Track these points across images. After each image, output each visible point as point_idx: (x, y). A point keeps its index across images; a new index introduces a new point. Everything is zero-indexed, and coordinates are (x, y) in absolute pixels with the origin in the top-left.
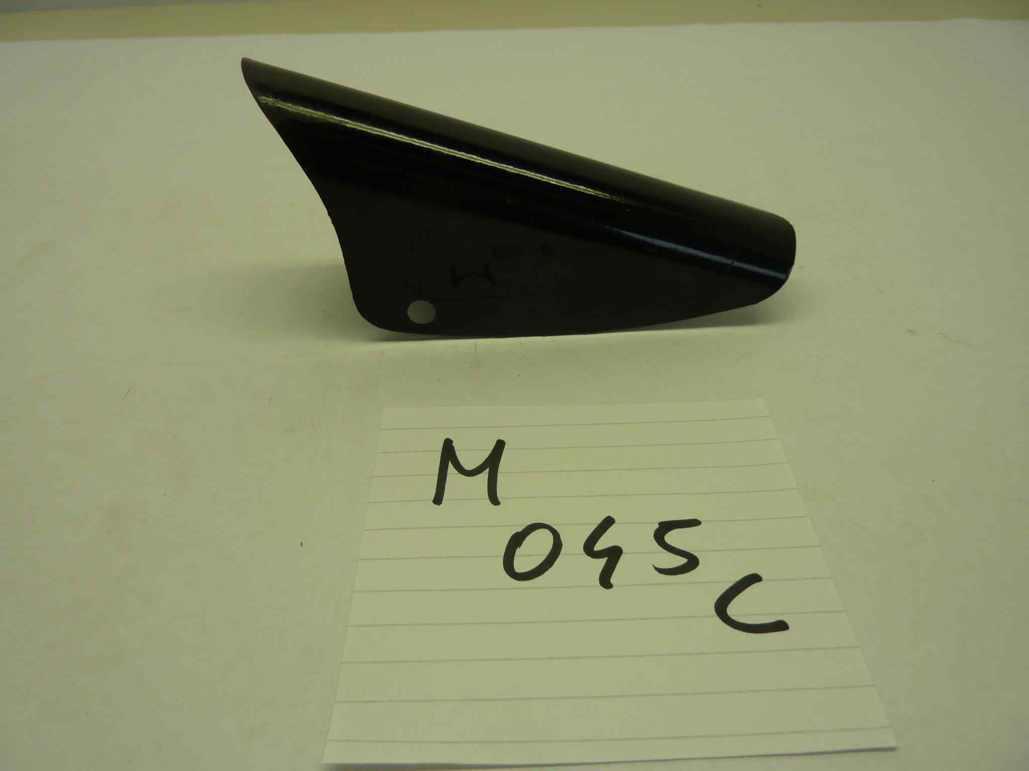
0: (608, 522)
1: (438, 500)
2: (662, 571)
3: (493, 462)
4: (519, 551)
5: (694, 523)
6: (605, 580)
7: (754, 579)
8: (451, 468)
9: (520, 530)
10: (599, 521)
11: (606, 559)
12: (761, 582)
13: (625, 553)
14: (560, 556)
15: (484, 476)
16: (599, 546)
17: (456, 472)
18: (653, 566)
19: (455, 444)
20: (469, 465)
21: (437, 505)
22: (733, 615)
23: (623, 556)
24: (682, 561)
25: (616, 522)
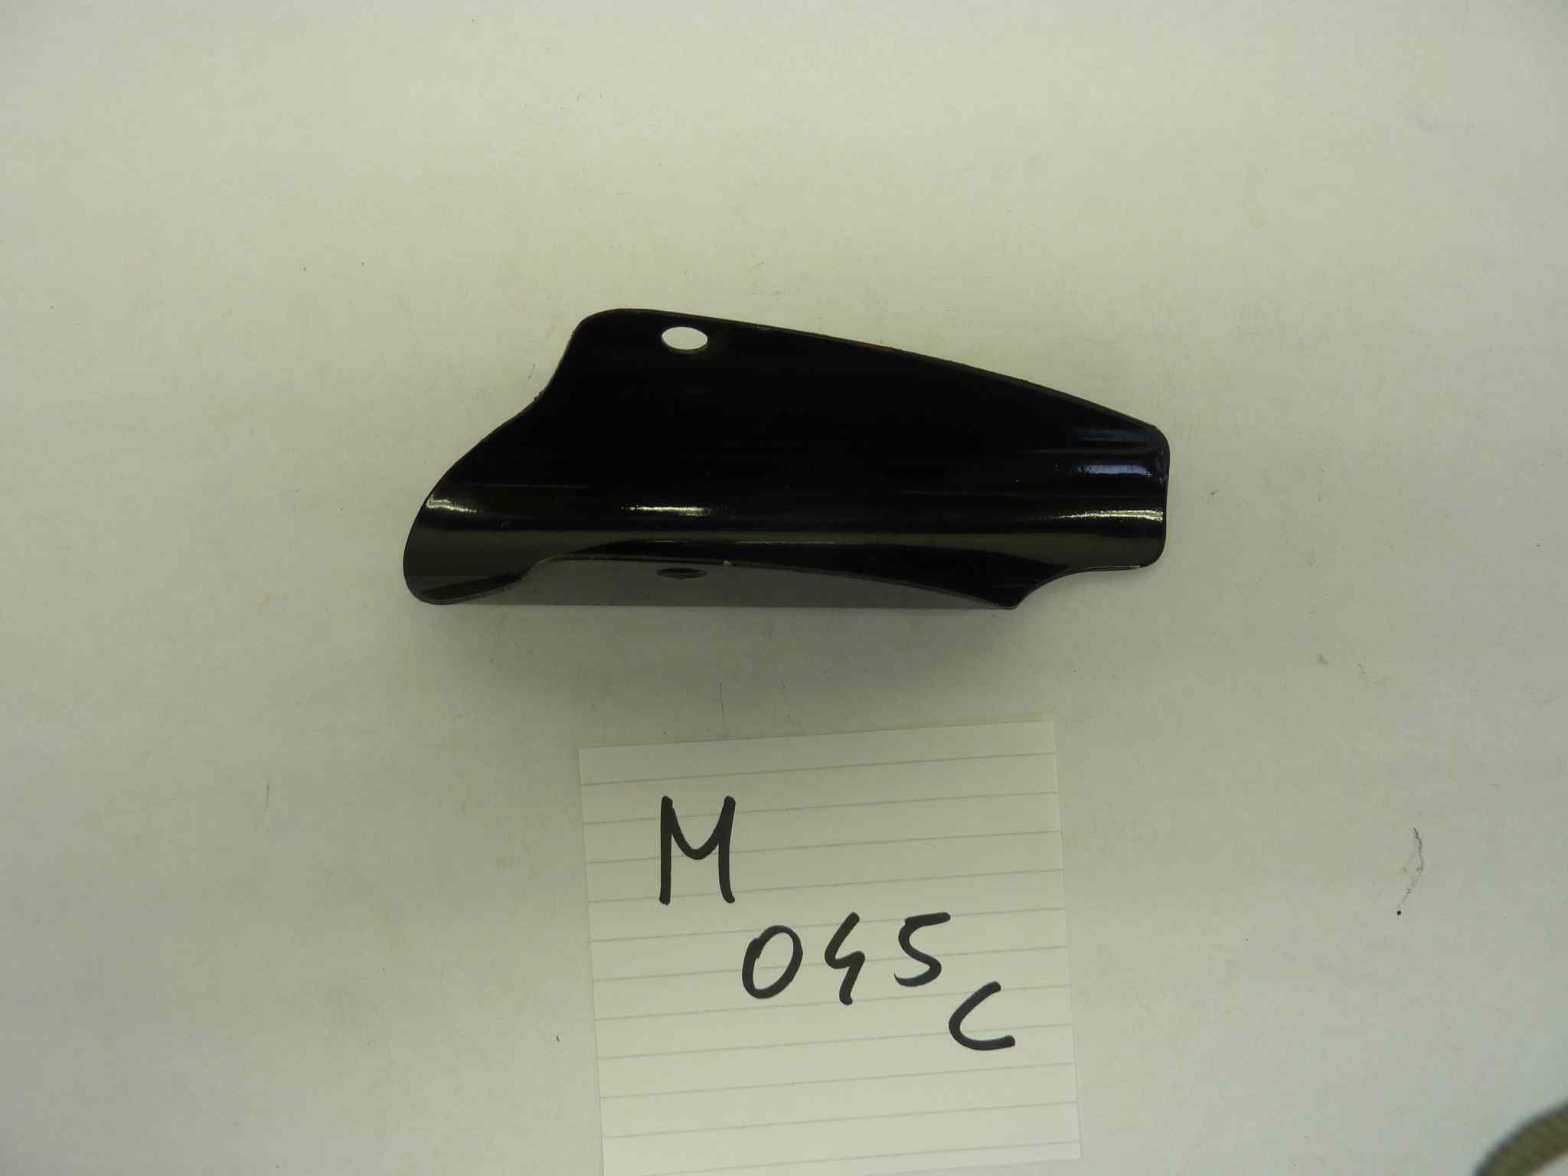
0: (852, 920)
1: (665, 897)
2: (903, 982)
3: (721, 837)
4: (758, 963)
5: (942, 918)
6: (845, 997)
7: (993, 988)
8: (675, 849)
9: (757, 935)
10: (842, 919)
11: (847, 969)
12: (1000, 992)
13: (867, 960)
14: (800, 968)
15: (714, 857)
16: (840, 954)
17: (682, 853)
18: (895, 976)
19: (674, 806)
20: (696, 844)
21: (665, 905)
22: (966, 1032)
23: (865, 964)
24: (923, 968)
25: (861, 920)
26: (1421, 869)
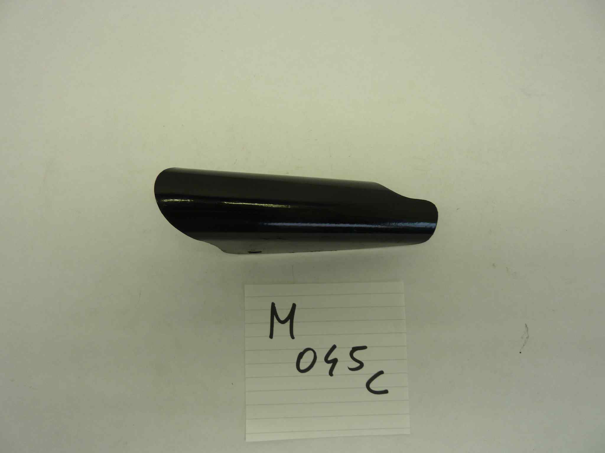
0: (334, 347)
1: (271, 336)
2: (351, 369)
3: (291, 317)
4: (302, 361)
5: (364, 348)
6: (331, 374)
8: (275, 320)
9: (302, 351)
10: (331, 347)
11: (332, 364)
12: (383, 374)
13: (339, 361)
14: (316, 363)
15: (288, 324)
16: (330, 359)
17: (277, 321)
18: (348, 367)
19: (276, 306)
20: (282, 318)
21: (271, 339)
22: (372, 388)
24: (358, 365)
25: (337, 347)
26: (528, 338)
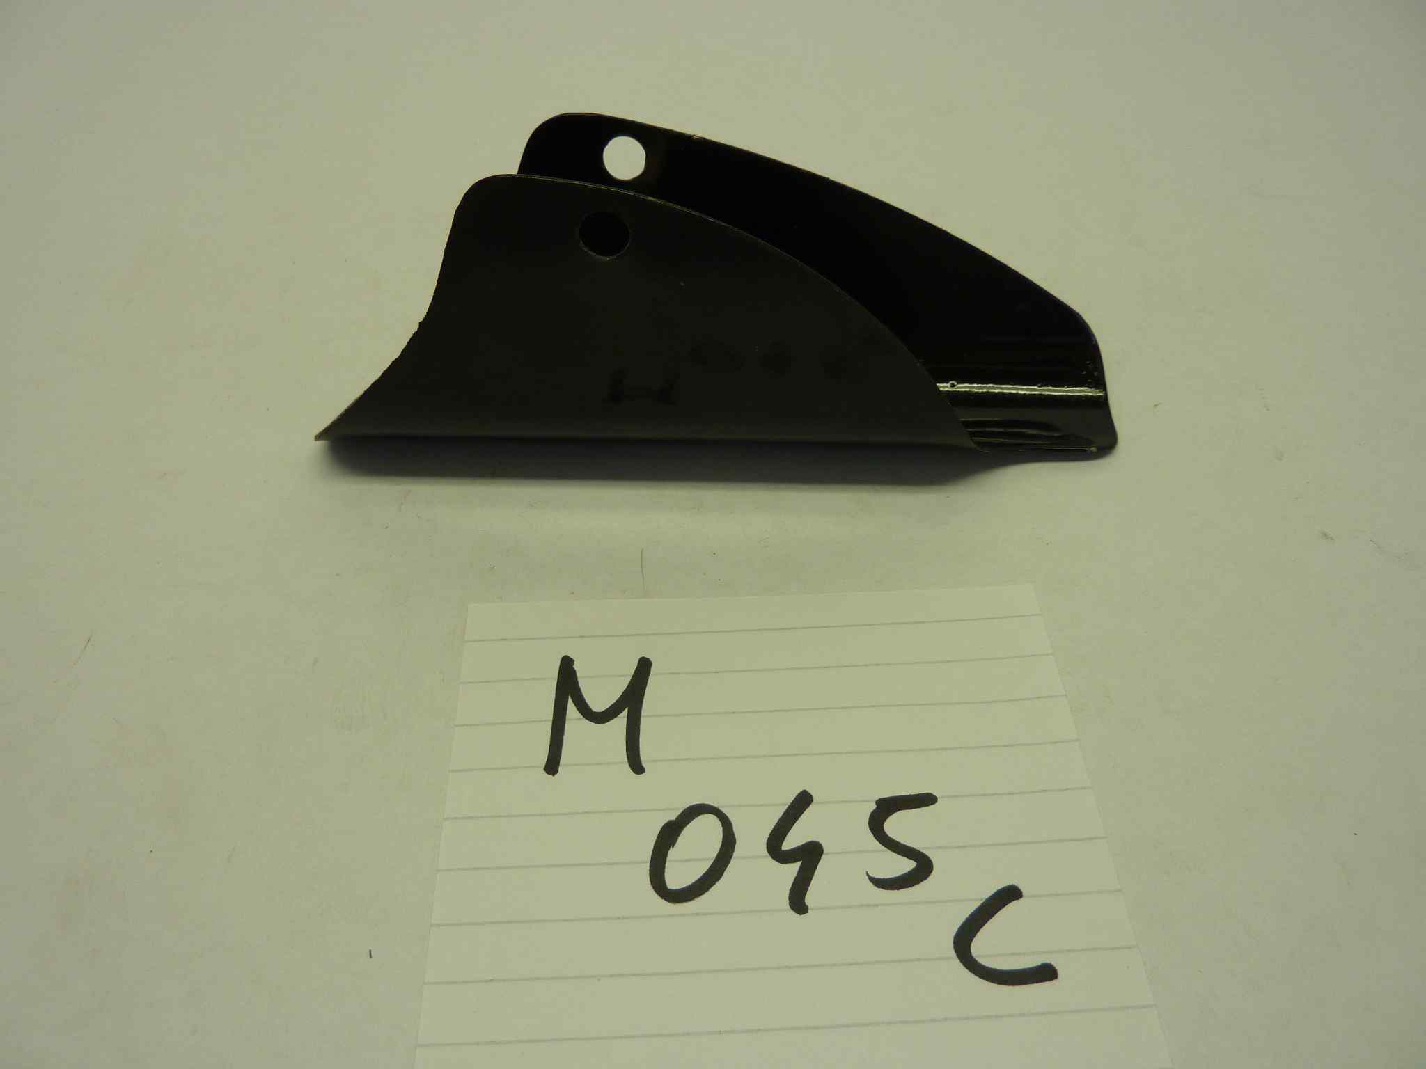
0: (803, 801)
1: (552, 766)
2: (880, 883)
3: (632, 699)
4: (673, 854)
5: (926, 800)
6: (798, 902)
7: (1010, 894)
8: (572, 711)
9: (673, 816)
10: (790, 799)
11: (798, 864)
12: (1021, 899)
13: (827, 854)
14: (732, 862)
15: (621, 721)
16: (790, 843)
17: (579, 715)
18: (868, 875)
19: (576, 666)
20: (599, 704)
21: (551, 776)
22: (979, 956)
23: (824, 857)
24: (908, 865)
25: (815, 801)
